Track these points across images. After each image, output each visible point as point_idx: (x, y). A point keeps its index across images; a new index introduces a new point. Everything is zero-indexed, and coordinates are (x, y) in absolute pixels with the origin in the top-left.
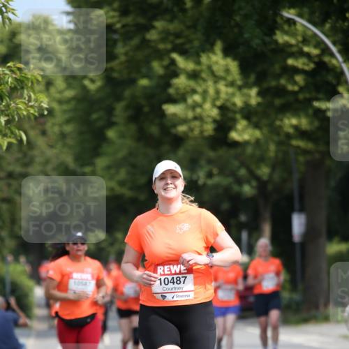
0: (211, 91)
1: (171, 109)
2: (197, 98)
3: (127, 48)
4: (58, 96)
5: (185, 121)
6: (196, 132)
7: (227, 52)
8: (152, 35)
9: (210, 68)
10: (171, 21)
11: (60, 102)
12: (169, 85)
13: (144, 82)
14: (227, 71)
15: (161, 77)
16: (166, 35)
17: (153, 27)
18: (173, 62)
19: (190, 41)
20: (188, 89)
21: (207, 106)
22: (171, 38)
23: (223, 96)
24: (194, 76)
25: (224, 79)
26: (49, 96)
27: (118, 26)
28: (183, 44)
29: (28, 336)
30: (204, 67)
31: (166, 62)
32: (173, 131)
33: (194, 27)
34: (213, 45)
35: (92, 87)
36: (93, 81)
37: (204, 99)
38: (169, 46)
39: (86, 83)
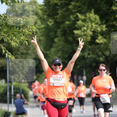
0: (90, 26)
1: (76, 32)
2: (85, 28)
3: (62, 11)
4: (38, 27)
5: (81, 36)
6: (85, 40)
7: (95, 13)
8: (70, 7)
9: (89, 18)
10: (77, 2)
11: (39, 29)
12: (76, 24)
13: (67, 23)
14: (95, 19)
15: (73, 21)
16: (75, 7)
17: (71, 4)
18: (77, 16)
19: (83, 9)
20: (82, 25)
21: (88, 31)
22: (77, 8)
23: (94, 27)
24: (84, 21)
25: (94, 22)
26: (36, 27)
27: (59, 4)
28: (81, 10)
29: (28, 107)
30: (88, 18)
31: (75, 16)
32: (77, 39)
33: (84, 4)
34: (91, 10)
35: (50, 24)
36: (50, 22)
37: (88, 29)
38: (76, 11)
39: (48, 23)
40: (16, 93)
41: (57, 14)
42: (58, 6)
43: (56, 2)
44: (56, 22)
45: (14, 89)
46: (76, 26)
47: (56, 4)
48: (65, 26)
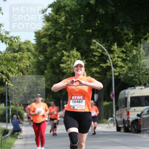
0: (73, 61)
1: (62, 65)
2: (69, 62)
3: (50, 49)
5: (66, 69)
6: (69, 72)
7: (77, 50)
8: (57, 46)
9: (72, 54)
10: (62, 42)
11: (32, 63)
12: (61, 59)
13: (55, 58)
14: (77, 55)
15: (60, 57)
16: (61, 46)
17: (57, 43)
18: (63, 53)
19: (67, 47)
20: (67, 60)
22: (62, 46)
24: (68, 56)
25: (76, 57)
26: (29, 61)
27: (48, 43)
28: (65, 48)
29: (23, 126)
30: (71, 54)
31: (61, 53)
32: (63, 71)
33: (68, 43)
34: (73, 48)
35: (41, 59)
36: (41, 57)
37: (71, 63)
38: (62, 49)
39: (39, 58)
40: (13, 114)
41: (47, 51)
42: (47, 44)
43: (46, 42)
44: (45, 57)
45: (12, 111)
46: (62, 60)
47: (46, 43)
48: (53, 61)
